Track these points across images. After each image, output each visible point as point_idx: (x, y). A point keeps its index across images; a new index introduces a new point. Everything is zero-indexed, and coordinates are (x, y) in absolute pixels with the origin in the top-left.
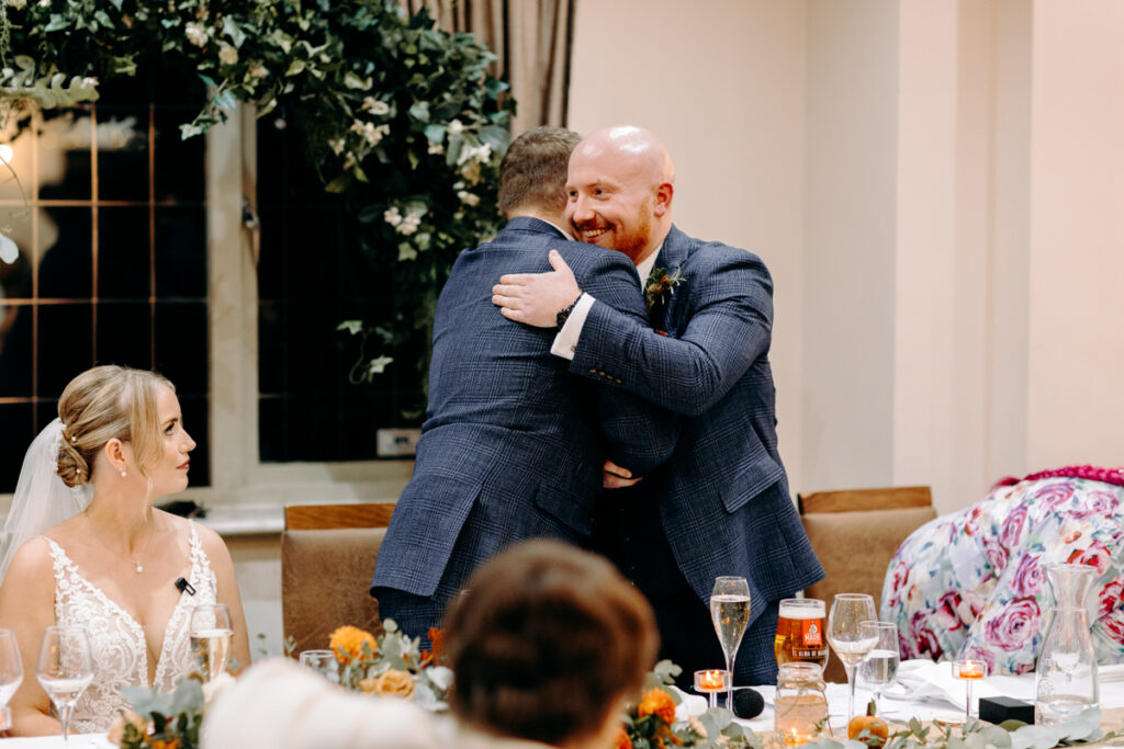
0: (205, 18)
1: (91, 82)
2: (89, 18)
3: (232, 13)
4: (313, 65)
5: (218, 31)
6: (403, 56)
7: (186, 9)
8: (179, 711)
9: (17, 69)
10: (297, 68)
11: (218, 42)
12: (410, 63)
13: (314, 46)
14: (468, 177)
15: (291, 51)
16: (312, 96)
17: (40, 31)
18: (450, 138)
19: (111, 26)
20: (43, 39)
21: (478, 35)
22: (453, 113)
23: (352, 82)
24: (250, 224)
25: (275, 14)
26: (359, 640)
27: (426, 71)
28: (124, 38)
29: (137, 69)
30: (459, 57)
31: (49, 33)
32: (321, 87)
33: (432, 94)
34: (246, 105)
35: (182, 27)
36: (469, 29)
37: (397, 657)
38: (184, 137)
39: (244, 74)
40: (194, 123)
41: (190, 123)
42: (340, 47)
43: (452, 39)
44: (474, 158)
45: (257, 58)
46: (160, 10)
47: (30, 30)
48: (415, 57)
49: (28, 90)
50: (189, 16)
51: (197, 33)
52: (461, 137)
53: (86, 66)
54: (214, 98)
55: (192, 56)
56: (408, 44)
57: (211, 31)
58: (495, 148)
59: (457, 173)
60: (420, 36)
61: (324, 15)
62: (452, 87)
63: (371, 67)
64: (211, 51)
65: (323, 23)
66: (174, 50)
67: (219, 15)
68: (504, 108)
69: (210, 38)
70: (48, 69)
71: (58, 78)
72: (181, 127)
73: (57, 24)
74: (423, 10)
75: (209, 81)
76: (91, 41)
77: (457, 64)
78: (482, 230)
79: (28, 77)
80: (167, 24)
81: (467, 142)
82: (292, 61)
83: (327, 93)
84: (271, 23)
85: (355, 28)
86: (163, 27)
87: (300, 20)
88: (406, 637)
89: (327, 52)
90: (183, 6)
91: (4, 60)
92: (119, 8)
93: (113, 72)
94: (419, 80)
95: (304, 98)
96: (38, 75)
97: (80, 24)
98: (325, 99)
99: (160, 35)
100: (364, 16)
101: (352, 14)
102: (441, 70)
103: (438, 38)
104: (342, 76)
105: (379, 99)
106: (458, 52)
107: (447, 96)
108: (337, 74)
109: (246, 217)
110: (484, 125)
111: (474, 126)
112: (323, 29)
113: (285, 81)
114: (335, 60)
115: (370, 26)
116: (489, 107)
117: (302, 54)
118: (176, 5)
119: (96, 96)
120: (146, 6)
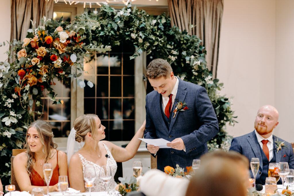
0: (135, 32)
1: (110, 47)
2: (109, 32)
3: (141, 31)
4: (160, 43)
5: (138, 35)
6: (180, 41)
7: (131, 30)
8: (131, 183)
9: (93, 44)
11: (138, 38)
12: (182, 42)
13: (160, 38)
14: (195, 68)
15: (155, 40)
16: (160, 50)
17: (98, 35)
18: (191, 60)
19: (114, 34)
20: (99, 37)
21: (198, 36)
22: (192, 54)
23: (169, 46)
24: (145, 80)
25: (151, 31)
26: (171, 169)
27: (186, 44)
28: (117, 37)
29: (120, 44)
30: (193, 41)
31: (100, 36)
32: (162, 48)
33: (187, 49)
34: (144, 52)
35: (130, 34)
36: (195, 34)
37: (179, 173)
38: (131, 59)
39: (144, 45)
40: (133, 56)
41: (132, 56)
42: (166, 39)
43: (192, 37)
44: (196, 64)
45: (147, 41)
46: (125, 30)
47: (96, 35)
49: (96, 49)
50: (132, 32)
51: (133, 36)
52: (194, 59)
53: (108, 43)
54: (137, 51)
55: (132, 41)
56: (181, 38)
57: (137, 35)
58: (201, 62)
59: (193, 68)
60: (184, 36)
61: (162, 31)
62: (192, 48)
63: (173, 43)
64: (137, 40)
65: (162, 33)
66: (128, 40)
67: (138, 31)
68: (204, 53)
69: (136, 37)
70: (100, 44)
71: (102, 46)
72: (130, 57)
73: (102, 34)
74: (185, 30)
75: (136, 47)
76: (110, 38)
77: (193, 42)
78: (198, 81)
79: (96, 46)
80: (127, 34)
81: (195, 60)
82: (155, 42)
83: (163, 49)
84: (150, 33)
85: (169, 34)
86: (126, 34)
87: (157, 32)
88: (181, 168)
89: (163, 40)
91: (90, 42)
92: (116, 30)
93: (115, 44)
94: (184, 46)
95: (158, 50)
96: (98, 45)
97: (107, 34)
98: (163, 51)
99: (125, 36)
100: (171, 32)
101: (169, 31)
102: (189, 44)
103: (188, 37)
104: (166, 45)
105: (175, 51)
106: (193, 40)
107: (190, 50)
108: (165, 45)
109: (144, 78)
110: (199, 56)
111: (197, 57)
112: (162, 35)
113: (153, 46)
114: (165, 42)
115: (173, 34)
116: (200, 52)
117: (157, 40)
118: (129, 29)
119: (111, 50)
120: (122, 30)
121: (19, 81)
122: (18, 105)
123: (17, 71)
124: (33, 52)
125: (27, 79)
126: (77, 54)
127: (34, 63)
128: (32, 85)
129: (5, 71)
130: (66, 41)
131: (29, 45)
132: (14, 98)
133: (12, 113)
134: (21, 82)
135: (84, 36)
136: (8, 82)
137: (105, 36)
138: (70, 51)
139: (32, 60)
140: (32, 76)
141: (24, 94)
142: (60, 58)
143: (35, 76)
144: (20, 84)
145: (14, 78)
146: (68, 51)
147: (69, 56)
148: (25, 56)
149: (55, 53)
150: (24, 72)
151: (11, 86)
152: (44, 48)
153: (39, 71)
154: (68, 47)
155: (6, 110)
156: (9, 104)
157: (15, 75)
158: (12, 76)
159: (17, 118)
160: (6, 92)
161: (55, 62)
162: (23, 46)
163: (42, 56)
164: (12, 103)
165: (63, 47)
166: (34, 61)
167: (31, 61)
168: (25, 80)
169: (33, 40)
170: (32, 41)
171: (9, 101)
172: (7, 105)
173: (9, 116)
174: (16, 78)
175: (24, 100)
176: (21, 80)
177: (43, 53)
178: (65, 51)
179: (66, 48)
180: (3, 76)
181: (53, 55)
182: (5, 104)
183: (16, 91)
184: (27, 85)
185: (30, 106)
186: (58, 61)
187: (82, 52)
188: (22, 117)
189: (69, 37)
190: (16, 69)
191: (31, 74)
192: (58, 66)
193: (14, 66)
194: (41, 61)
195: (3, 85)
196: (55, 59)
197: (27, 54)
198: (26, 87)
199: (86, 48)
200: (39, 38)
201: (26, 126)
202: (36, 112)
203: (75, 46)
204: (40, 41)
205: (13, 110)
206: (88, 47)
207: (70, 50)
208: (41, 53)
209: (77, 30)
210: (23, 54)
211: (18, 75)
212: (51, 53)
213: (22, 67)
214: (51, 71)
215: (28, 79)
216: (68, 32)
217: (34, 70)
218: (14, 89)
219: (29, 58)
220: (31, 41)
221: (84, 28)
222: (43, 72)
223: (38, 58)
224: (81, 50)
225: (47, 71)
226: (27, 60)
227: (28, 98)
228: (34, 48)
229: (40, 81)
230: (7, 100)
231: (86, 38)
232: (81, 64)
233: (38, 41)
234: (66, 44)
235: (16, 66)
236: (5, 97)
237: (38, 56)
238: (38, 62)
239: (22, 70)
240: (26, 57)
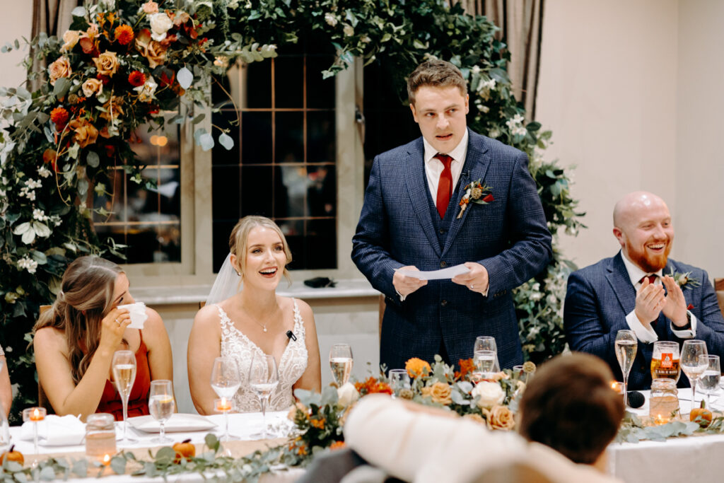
0: (336, 10)
1: (273, 47)
2: (272, 12)
3: (351, 8)
4: (396, 36)
5: (343, 17)
6: (446, 29)
7: (326, 5)
8: (325, 404)
9: (233, 41)
10: (387, 38)
11: (343, 24)
12: (450, 34)
13: (396, 25)
14: (483, 96)
15: (384, 29)
16: (395, 53)
17: (246, 20)
18: (473, 76)
19: (284, 16)
20: (247, 24)
21: (489, 17)
22: (475, 61)
23: (418, 45)
24: (359, 121)
25: (375, 7)
26: (421, 366)
27: (459, 38)
28: (291, 22)
29: (298, 40)
30: (478, 30)
31: (250, 21)
32: (399, 48)
33: (463, 51)
34: (358, 58)
35: (323, 15)
36: (484, 13)
37: (442, 375)
38: (324, 78)
39: (357, 42)
40: (330, 69)
41: (327, 70)
42: (411, 25)
43: (474, 19)
44: (486, 87)
45: (364, 33)
46: (311, 6)
47: (240, 19)
48: (453, 31)
49: (238, 52)
50: (328, 9)
51: (331, 19)
52: (479, 75)
53: (270, 38)
54: (341, 56)
55: (329, 31)
56: (449, 23)
57: (339, 17)
58: (498, 81)
59: (477, 94)
60: (456, 18)
61: (402, 7)
62: (474, 47)
63: (428, 36)
64: (339, 29)
65: (401, 12)
66: (318, 29)
67: (343, 8)
68: (504, 57)
69: (338, 21)
70: (249, 40)
71: (255, 46)
72: (322, 72)
73: (255, 15)
74: (458, 4)
75: (338, 46)
76: (273, 25)
77: (477, 33)
78: (491, 127)
79: (239, 45)
80: (315, 14)
81: (482, 78)
82: (384, 34)
83: (404, 52)
84: (372, 13)
85: (419, 14)
86: (312, 16)
87: (389, 10)
89: (404, 29)
90: (324, 4)
91: (225, 36)
92: (289, 6)
93: (285, 41)
94: (455, 43)
95: (391, 55)
96: (244, 44)
97: (267, 15)
98: (402, 54)
99: (311, 20)
100: (424, 8)
101: (418, 6)
102: (468, 38)
103: (466, 19)
104: (412, 41)
105: (432, 54)
106: (478, 27)
107: (471, 52)
108: (410, 40)
109: (358, 117)
110: (492, 67)
111: (486, 69)
112: (401, 15)
113: (380, 45)
114: (407, 33)
115: (428, 13)
116: (495, 57)
117: (390, 30)
118: (320, 3)
119: (275, 55)
120: (303, 4)
121: (53, 135)
122: (53, 192)
123: (47, 112)
124: (87, 66)
125: (72, 129)
126: (192, 66)
127: (88, 93)
128: (86, 145)
129: (20, 110)
130: (167, 37)
131: (77, 48)
132: (43, 176)
133: (38, 214)
134: (59, 137)
135: (210, 22)
136: (26, 139)
137: (260, 21)
138: (177, 61)
139: (84, 85)
140: (84, 125)
141: (67, 167)
142: (151, 78)
143: (92, 123)
144: (55, 144)
145: (41, 128)
146: (172, 61)
147: (174, 72)
148: (67, 74)
149: (139, 68)
150: (65, 113)
151: (35, 148)
152: (113, 54)
153: (100, 112)
154: (171, 50)
155: (23, 205)
156: (30, 191)
157: (45, 121)
158: (37, 122)
159: (51, 225)
160: (23, 162)
161: (139, 89)
162: (61, 50)
163: (109, 74)
164: (36, 189)
165: (159, 50)
166: (90, 87)
167: (81, 87)
168: (67, 132)
169: (85, 35)
170: (84, 39)
171: (31, 184)
172: (25, 195)
173: (32, 220)
174: (46, 129)
175: (67, 183)
176: (58, 134)
177: (110, 68)
178: (163, 60)
179: (166, 52)
180: (15, 123)
181: (134, 73)
182: (20, 191)
183: (46, 159)
184: (72, 145)
185: (82, 196)
186: (148, 86)
187: (206, 62)
188: (61, 221)
189: (174, 26)
190: (47, 106)
191: (82, 119)
192: (148, 97)
193: (41, 98)
194: (106, 88)
195: (16, 147)
196: (139, 81)
197: (73, 71)
198: (70, 149)
199: (214, 51)
200: (99, 29)
201: (72, 243)
202: (96, 210)
203: (187, 49)
204: (102, 38)
205: (40, 205)
206: (220, 49)
207: (177, 58)
208: (105, 68)
209: (193, 10)
210: (63, 70)
211: (50, 121)
212: (131, 67)
213: (61, 101)
214: (130, 111)
215: (76, 131)
216: (171, 14)
217: (88, 109)
218: (42, 155)
219: (77, 78)
220: (81, 37)
221: (210, 5)
222: (112, 113)
223: (99, 80)
224: (204, 56)
225: (121, 111)
226: (73, 84)
227: (75, 176)
228: (88, 54)
229: (103, 135)
230: (26, 183)
231: (216, 28)
232: (203, 89)
233: (99, 39)
234: (167, 43)
235: (46, 98)
236: (21, 174)
237: (98, 75)
238: (98, 90)
239: (60, 108)
240: (69, 76)
